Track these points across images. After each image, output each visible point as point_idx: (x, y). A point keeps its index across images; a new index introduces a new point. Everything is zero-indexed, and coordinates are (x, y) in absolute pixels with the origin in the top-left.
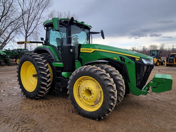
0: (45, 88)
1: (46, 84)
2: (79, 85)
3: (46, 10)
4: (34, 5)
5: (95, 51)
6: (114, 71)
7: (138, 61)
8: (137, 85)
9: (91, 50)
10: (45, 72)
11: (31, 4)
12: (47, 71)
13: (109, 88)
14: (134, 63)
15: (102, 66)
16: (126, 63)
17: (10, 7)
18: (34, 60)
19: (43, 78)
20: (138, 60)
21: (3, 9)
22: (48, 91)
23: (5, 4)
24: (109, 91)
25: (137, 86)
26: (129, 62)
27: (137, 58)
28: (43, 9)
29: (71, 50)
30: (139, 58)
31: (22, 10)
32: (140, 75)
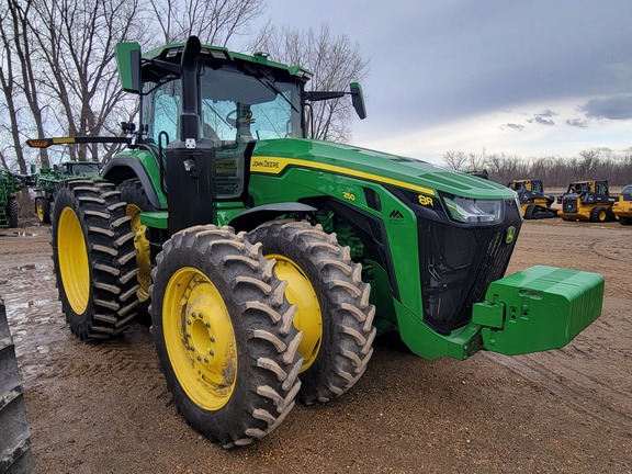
0: (113, 305)
1: (115, 289)
2: (183, 302)
3: (240, 29)
4: (202, 14)
5: (289, 166)
6: (325, 249)
7: (429, 206)
8: (431, 311)
9: (276, 165)
10: (113, 247)
11: (192, 13)
12: (120, 244)
13: (251, 320)
14: (414, 217)
15: (283, 227)
16: (383, 215)
17: (127, 27)
18: (78, 203)
19: (103, 267)
20: (427, 201)
21: (107, 35)
22: (131, 317)
23: (111, 19)
24: (250, 337)
25: (428, 319)
26: (394, 214)
27: (426, 195)
28: (231, 25)
29: (187, 166)
30: (432, 192)
31: (167, 36)
32: (438, 271)
